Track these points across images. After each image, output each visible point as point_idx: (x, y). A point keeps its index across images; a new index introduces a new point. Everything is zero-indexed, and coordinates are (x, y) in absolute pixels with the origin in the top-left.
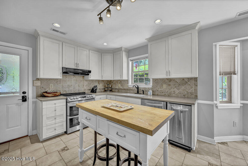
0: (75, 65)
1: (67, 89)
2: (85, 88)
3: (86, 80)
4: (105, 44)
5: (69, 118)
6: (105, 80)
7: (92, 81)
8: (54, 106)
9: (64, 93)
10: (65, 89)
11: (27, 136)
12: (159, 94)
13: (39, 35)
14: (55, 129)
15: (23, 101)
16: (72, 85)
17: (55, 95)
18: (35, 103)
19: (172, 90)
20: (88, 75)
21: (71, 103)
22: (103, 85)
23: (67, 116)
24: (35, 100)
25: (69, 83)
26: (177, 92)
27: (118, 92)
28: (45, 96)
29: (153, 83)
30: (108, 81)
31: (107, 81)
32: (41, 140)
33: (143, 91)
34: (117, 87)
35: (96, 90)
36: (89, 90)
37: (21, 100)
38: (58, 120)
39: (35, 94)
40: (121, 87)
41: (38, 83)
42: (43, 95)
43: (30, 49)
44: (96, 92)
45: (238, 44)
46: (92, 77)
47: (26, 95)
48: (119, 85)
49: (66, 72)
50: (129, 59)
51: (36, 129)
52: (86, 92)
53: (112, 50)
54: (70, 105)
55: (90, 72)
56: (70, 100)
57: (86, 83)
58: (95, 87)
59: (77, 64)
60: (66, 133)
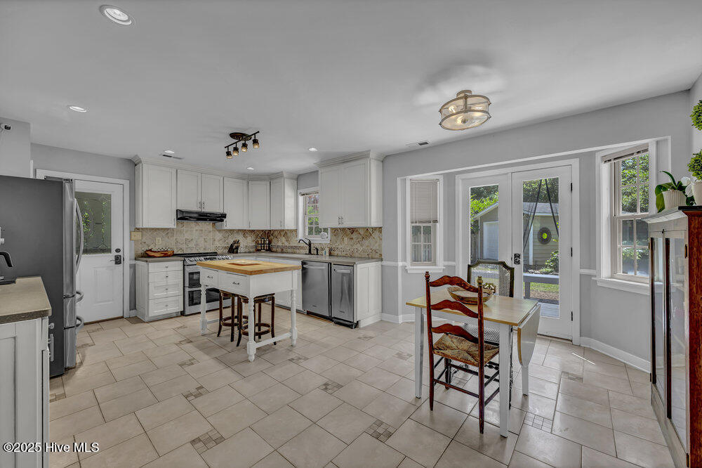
0: (199, 205)
1: (184, 246)
2: (217, 244)
3: (220, 231)
4: (250, 168)
5: (187, 290)
6: (257, 231)
7: (232, 231)
8: (166, 269)
9: (180, 252)
10: (181, 246)
11: (122, 317)
12: (340, 254)
13: (141, 162)
14: (167, 306)
15: (116, 263)
16: (192, 240)
17: (167, 255)
18: (133, 267)
19: (355, 247)
20: (223, 221)
21: (191, 267)
22: (253, 238)
23: (184, 287)
24: (134, 262)
25: (187, 236)
26: (361, 249)
27: (282, 252)
28: (150, 256)
29: (331, 236)
30: (264, 231)
31: (262, 231)
32: (146, 319)
33: (317, 250)
34: (280, 244)
35: (237, 248)
36: (225, 248)
37: (114, 262)
38: (171, 293)
39: (133, 253)
40: (287, 244)
41: (138, 236)
42: (147, 255)
43: (127, 183)
44: (237, 252)
45: (441, 178)
46: (229, 224)
47: (121, 254)
48: (284, 239)
49: (183, 216)
50: (299, 191)
51: (135, 309)
52: (219, 251)
53: (268, 175)
54: (189, 270)
55: (224, 216)
56: (189, 263)
57: (219, 236)
58: (235, 242)
59: (201, 204)
60: (183, 314)
